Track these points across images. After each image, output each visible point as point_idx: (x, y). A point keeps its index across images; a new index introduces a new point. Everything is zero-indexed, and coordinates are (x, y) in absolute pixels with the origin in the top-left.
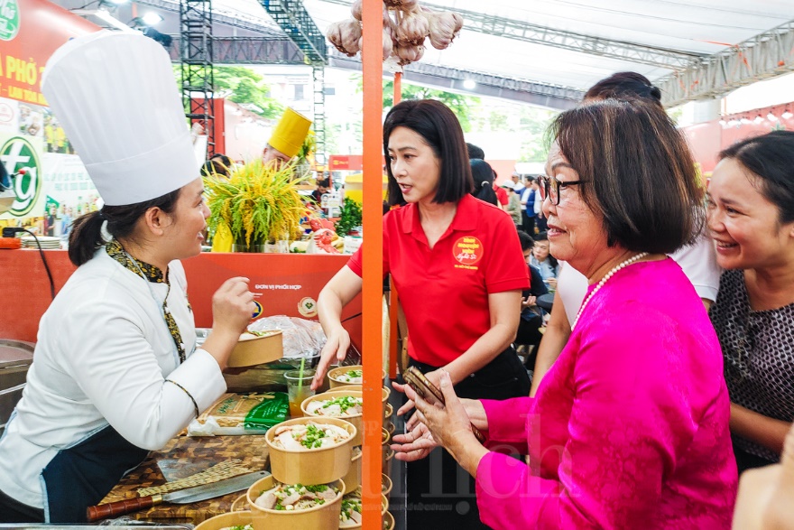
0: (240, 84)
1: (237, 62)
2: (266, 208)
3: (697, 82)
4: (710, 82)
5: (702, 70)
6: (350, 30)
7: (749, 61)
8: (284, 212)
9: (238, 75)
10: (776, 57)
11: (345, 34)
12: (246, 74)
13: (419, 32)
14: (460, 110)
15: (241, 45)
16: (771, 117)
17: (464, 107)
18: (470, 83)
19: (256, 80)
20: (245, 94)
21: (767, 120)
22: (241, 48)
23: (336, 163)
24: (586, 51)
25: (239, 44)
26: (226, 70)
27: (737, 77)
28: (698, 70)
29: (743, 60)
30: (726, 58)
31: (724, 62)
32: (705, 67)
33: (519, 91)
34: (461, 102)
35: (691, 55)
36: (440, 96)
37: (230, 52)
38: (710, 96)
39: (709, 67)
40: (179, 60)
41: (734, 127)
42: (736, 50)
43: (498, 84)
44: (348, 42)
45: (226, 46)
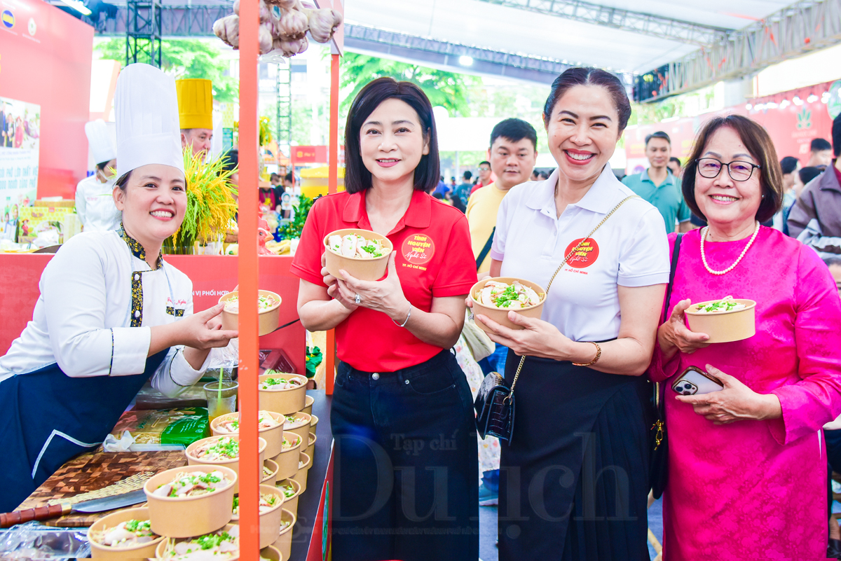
0: (194, 61)
1: (190, 34)
2: (193, 204)
3: (724, 61)
4: (738, 61)
5: (728, 48)
6: (234, 26)
7: (776, 37)
8: (212, 208)
9: (192, 50)
10: (802, 34)
11: (230, 30)
12: (200, 48)
13: (297, 28)
14: (457, 91)
15: (195, 15)
16: (796, 100)
17: (462, 88)
18: (466, 60)
19: (212, 55)
20: (200, 73)
21: (792, 104)
22: (195, 17)
23: (300, 154)
24: (602, 23)
25: (193, 13)
26: (180, 44)
27: (765, 55)
28: (725, 47)
29: (768, 36)
30: (753, 33)
31: (751, 38)
32: (732, 43)
33: (526, 69)
34: (459, 81)
35: (717, 29)
36: (433, 74)
37: (183, 22)
38: (738, 76)
39: (736, 44)
40: (124, 33)
41: (761, 111)
42: (763, 24)
43: (501, 61)
44: (232, 36)
45: (179, 16)
